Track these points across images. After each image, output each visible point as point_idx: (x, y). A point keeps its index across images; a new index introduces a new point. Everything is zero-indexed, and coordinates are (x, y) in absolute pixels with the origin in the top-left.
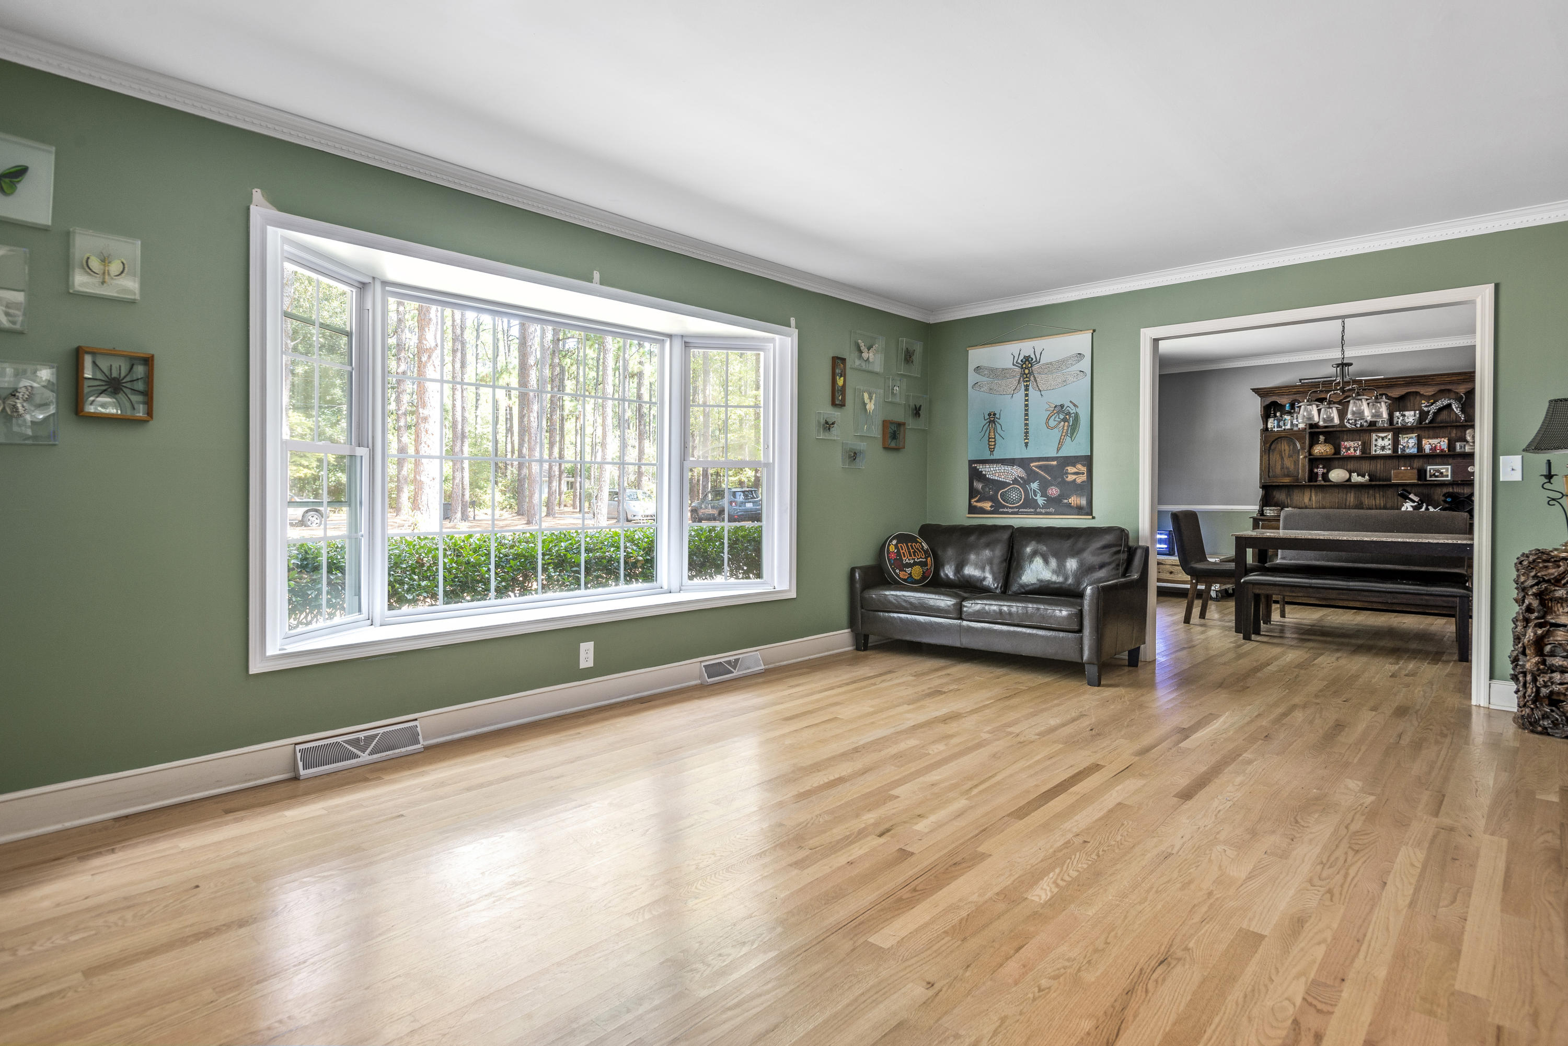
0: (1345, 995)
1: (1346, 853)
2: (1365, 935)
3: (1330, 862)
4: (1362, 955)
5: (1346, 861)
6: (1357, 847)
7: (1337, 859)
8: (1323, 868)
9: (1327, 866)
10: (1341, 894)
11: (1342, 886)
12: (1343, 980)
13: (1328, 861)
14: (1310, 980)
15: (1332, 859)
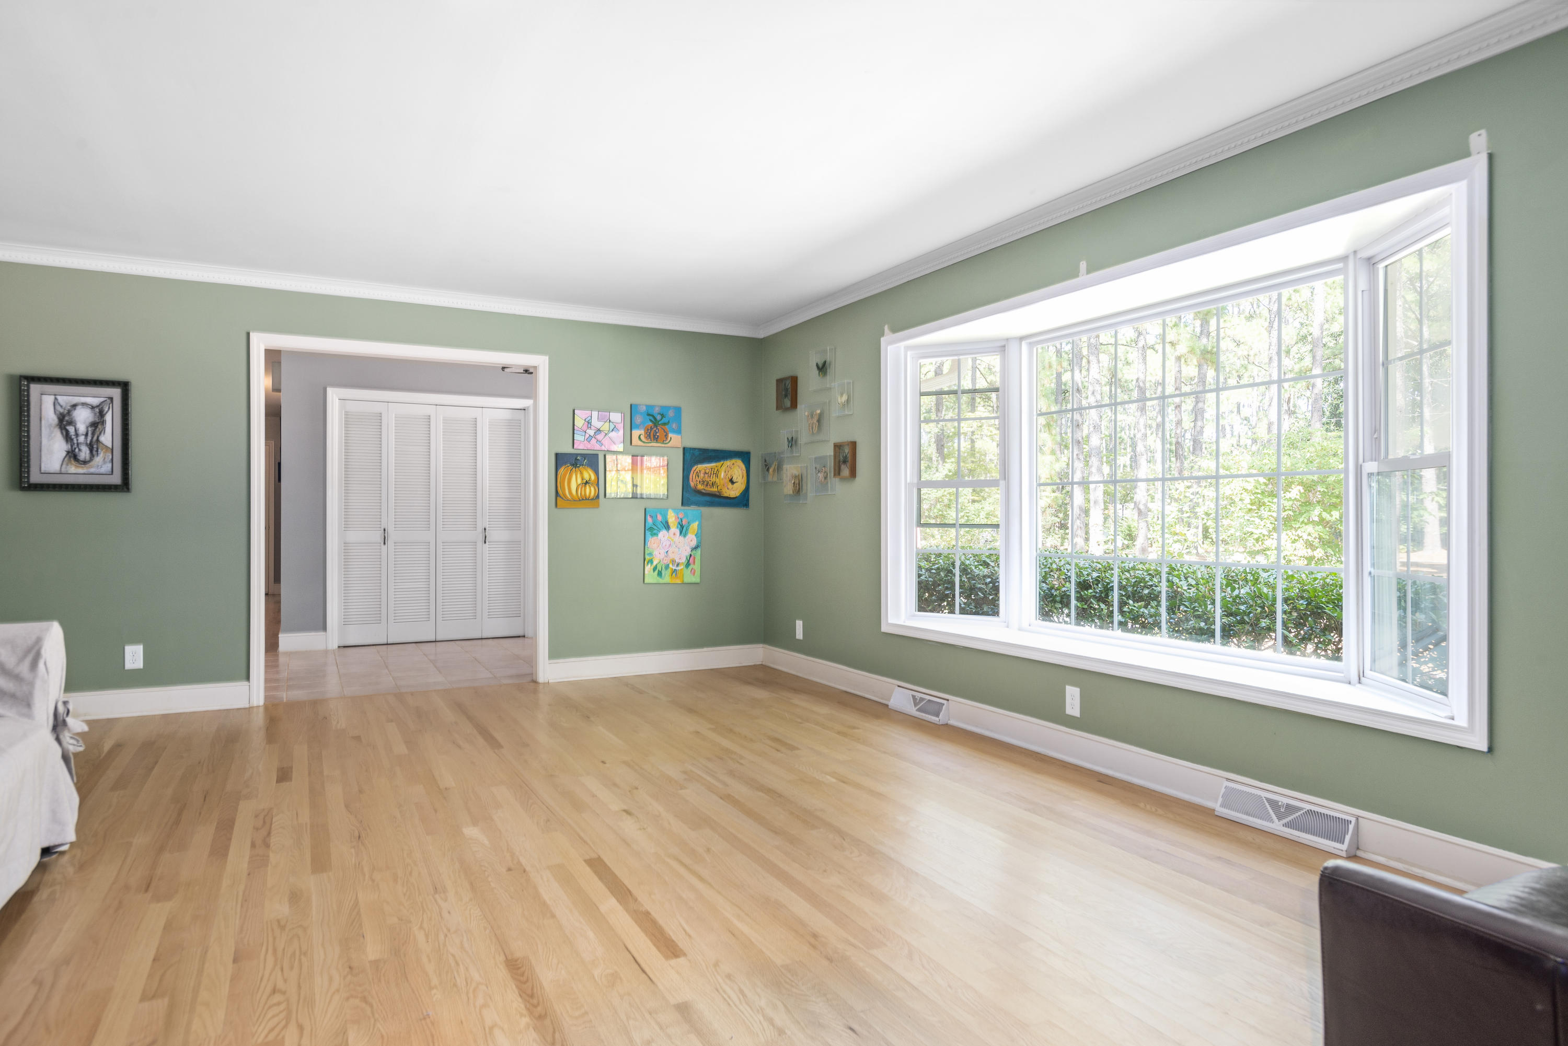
0: (245, 866)
1: (285, 981)
2: (242, 906)
3: (297, 960)
4: (241, 894)
5: (282, 970)
6: (277, 998)
7: (292, 968)
8: (300, 948)
9: (297, 953)
10: (273, 930)
11: (274, 938)
12: (249, 874)
13: (300, 960)
14: (270, 865)
15: (296, 964)
